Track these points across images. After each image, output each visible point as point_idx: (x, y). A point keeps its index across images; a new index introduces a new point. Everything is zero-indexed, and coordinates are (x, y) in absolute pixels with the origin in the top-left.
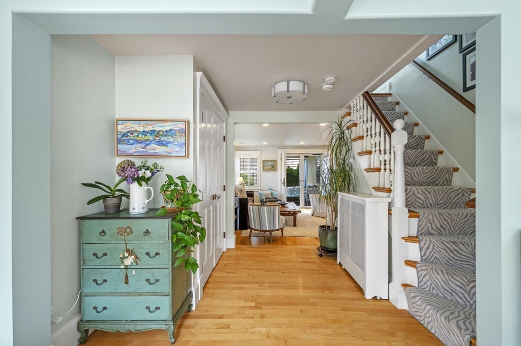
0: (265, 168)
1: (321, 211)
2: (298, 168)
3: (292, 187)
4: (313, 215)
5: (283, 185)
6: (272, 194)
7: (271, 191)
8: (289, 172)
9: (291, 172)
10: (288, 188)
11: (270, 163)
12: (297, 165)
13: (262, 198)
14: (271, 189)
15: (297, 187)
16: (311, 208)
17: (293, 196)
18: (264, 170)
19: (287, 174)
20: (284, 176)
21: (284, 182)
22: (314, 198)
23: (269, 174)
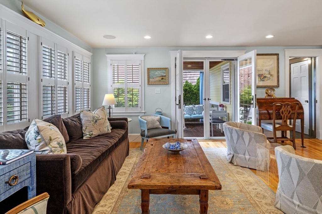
0: (151, 80)
1: (247, 157)
2: (198, 83)
3: (191, 106)
4: (231, 162)
5: (177, 106)
6: (160, 121)
7: (158, 117)
8: (187, 88)
9: (190, 88)
10: (187, 106)
11: (158, 73)
12: (196, 81)
13: (144, 129)
14: (160, 113)
15: (197, 106)
16: (224, 140)
17: (193, 116)
18: (148, 84)
19: (185, 90)
20: (180, 92)
21: (180, 101)
22: (234, 132)
23: (158, 89)
